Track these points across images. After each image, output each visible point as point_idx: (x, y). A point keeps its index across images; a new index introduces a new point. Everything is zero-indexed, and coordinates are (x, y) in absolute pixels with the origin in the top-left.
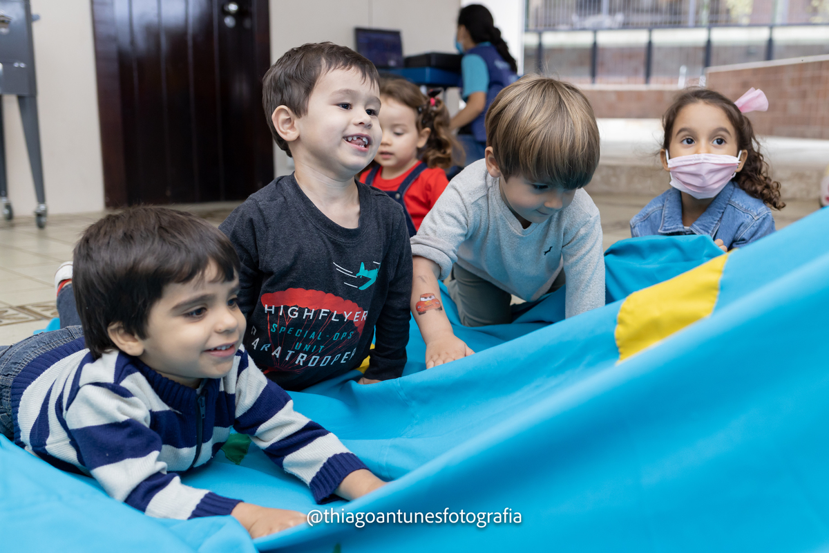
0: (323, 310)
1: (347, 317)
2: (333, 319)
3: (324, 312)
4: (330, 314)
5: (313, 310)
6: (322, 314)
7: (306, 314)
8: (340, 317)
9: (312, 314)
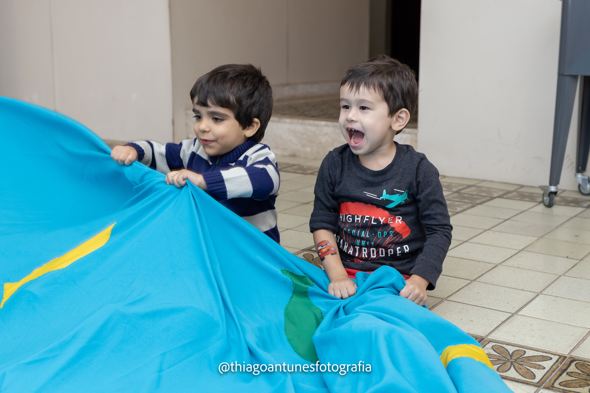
0: (366, 216)
1: (382, 221)
2: (373, 223)
3: (367, 218)
4: (370, 218)
5: (360, 216)
6: (366, 219)
7: (356, 219)
8: (377, 220)
9: (360, 219)
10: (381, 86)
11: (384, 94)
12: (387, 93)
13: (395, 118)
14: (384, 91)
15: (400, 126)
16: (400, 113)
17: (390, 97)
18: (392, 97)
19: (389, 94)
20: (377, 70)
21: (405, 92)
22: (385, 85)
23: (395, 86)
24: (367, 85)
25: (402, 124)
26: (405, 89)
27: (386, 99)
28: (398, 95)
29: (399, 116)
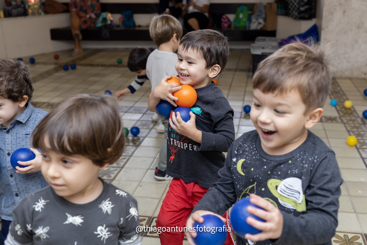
10: (202, 48)
11: (204, 55)
12: (206, 54)
13: (210, 70)
14: (204, 53)
15: (214, 75)
16: (215, 67)
17: (208, 56)
18: (209, 57)
19: (207, 54)
20: (201, 38)
21: (219, 54)
22: (205, 48)
23: (213, 50)
24: (193, 47)
25: (215, 74)
26: (219, 52)
27: (205, 57)
28: (213, 55)
29: (214, 69)
